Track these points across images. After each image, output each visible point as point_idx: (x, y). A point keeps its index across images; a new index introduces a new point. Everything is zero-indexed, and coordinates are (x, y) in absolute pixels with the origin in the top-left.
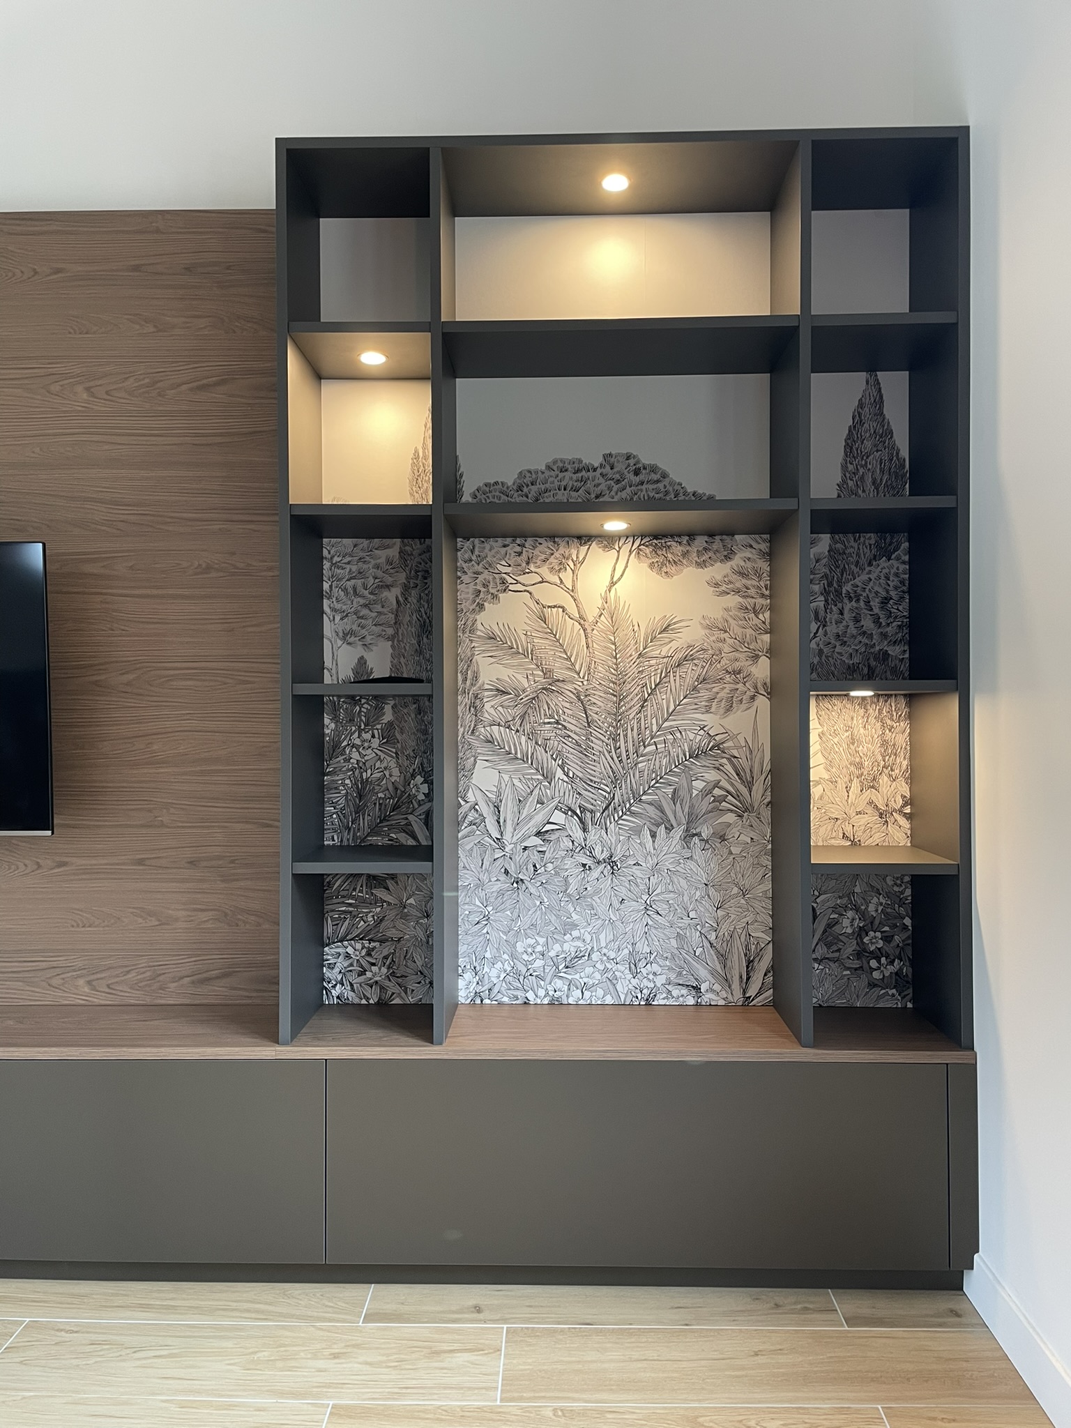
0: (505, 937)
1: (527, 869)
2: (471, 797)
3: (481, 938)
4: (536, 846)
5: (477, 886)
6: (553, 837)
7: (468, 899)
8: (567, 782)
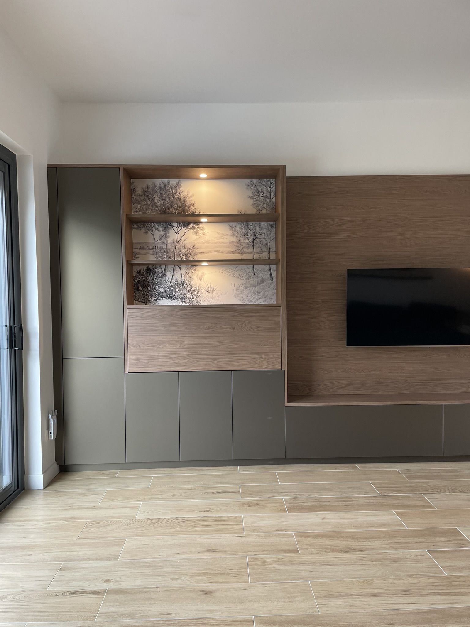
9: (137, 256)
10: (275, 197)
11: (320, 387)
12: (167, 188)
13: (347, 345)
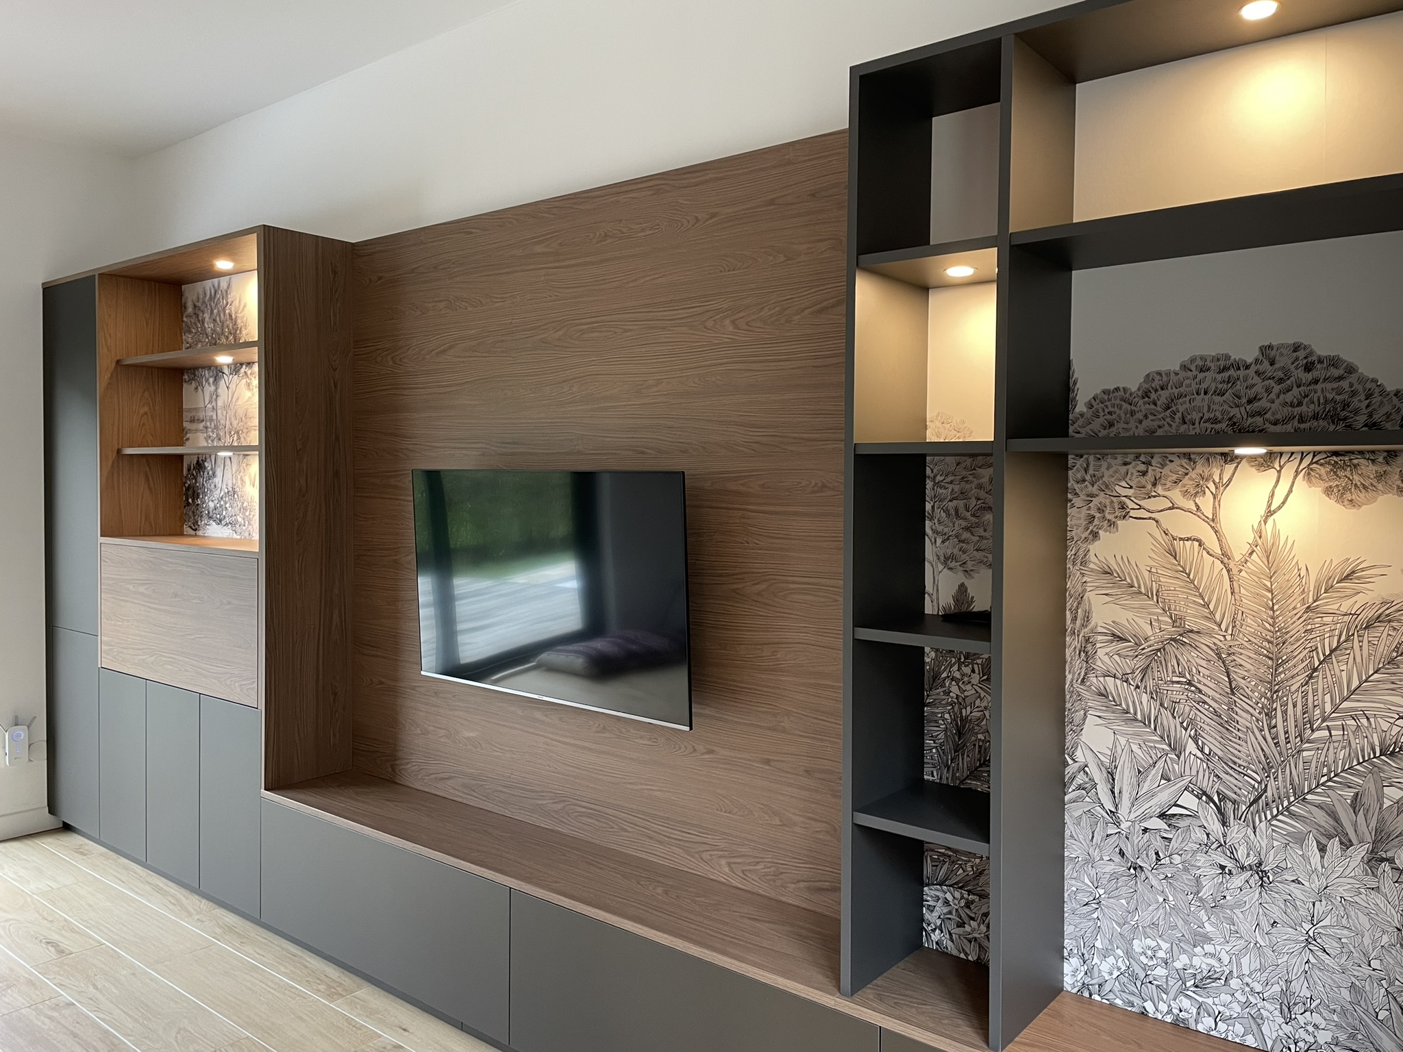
0: (1119, 930)
1: (1147, 855)
2: (1079, 754)
3: (1091, 923)
4: (1159, 830)
5: (1087, 862)
6: (1182, 823)
7: (1075, 874)
8: (1201, 759)
12: (218, 296)
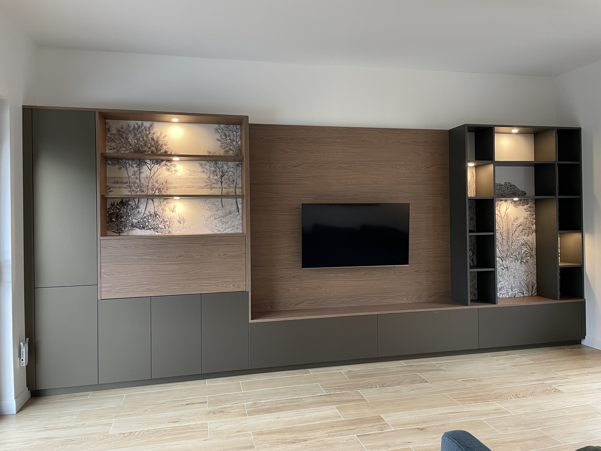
9: (111, 190)
10: (240, 141)
11: (280, 304)
12: (141, 129)
13: (302, 267)
